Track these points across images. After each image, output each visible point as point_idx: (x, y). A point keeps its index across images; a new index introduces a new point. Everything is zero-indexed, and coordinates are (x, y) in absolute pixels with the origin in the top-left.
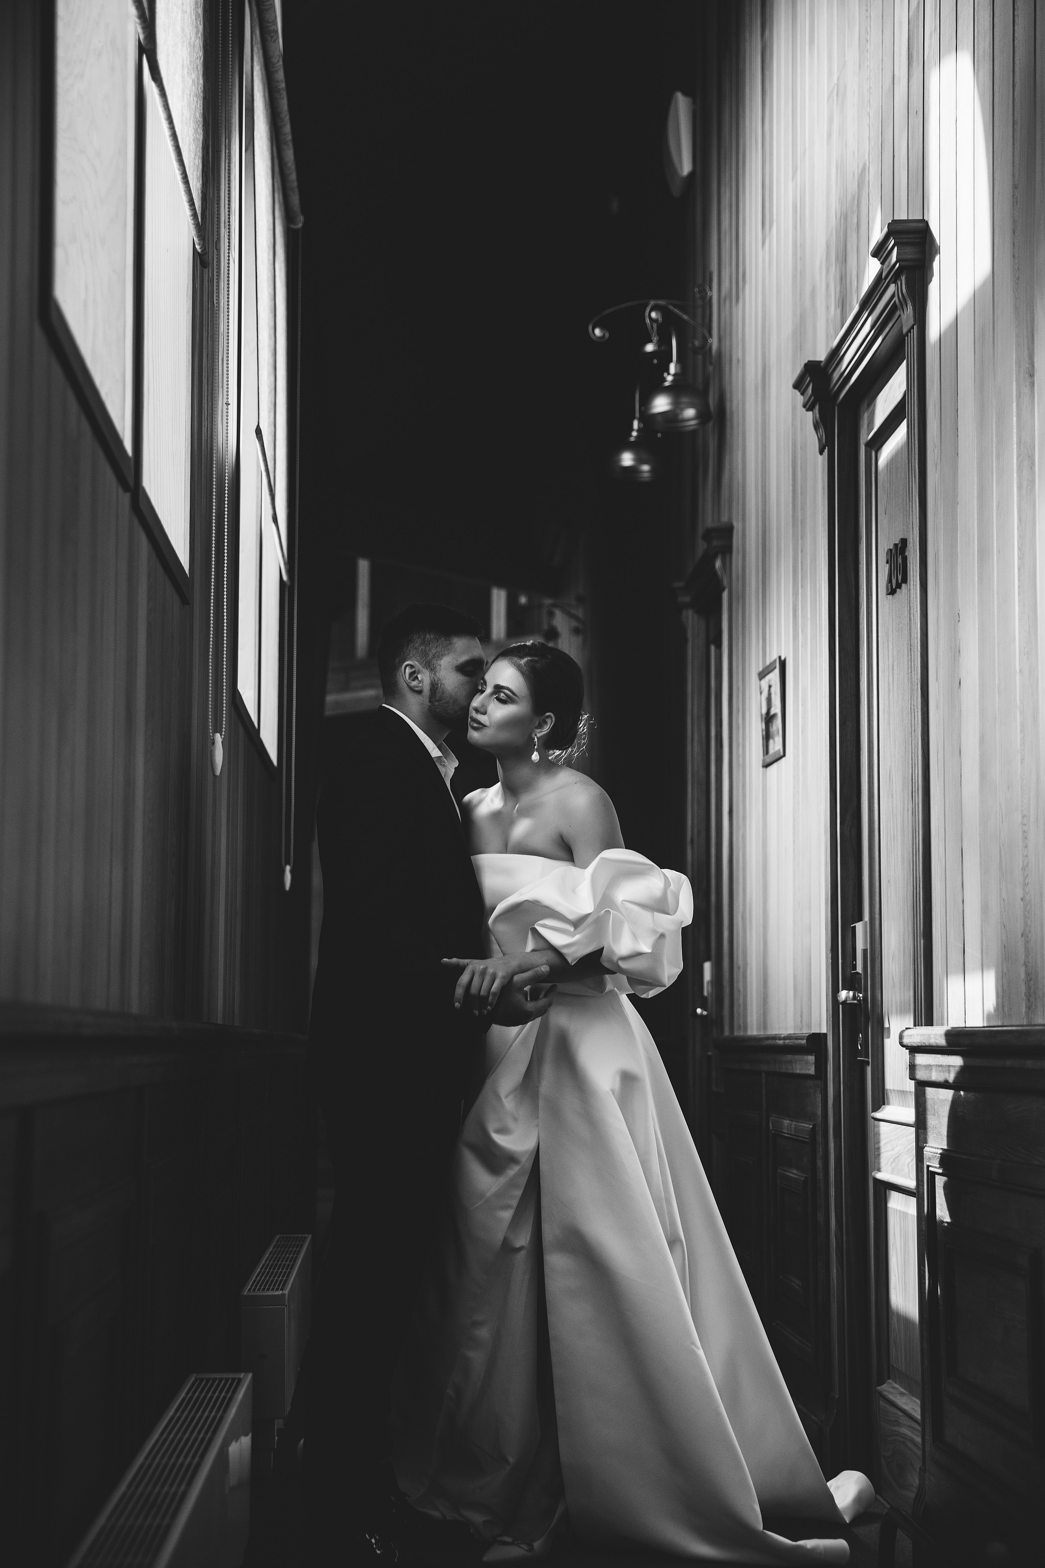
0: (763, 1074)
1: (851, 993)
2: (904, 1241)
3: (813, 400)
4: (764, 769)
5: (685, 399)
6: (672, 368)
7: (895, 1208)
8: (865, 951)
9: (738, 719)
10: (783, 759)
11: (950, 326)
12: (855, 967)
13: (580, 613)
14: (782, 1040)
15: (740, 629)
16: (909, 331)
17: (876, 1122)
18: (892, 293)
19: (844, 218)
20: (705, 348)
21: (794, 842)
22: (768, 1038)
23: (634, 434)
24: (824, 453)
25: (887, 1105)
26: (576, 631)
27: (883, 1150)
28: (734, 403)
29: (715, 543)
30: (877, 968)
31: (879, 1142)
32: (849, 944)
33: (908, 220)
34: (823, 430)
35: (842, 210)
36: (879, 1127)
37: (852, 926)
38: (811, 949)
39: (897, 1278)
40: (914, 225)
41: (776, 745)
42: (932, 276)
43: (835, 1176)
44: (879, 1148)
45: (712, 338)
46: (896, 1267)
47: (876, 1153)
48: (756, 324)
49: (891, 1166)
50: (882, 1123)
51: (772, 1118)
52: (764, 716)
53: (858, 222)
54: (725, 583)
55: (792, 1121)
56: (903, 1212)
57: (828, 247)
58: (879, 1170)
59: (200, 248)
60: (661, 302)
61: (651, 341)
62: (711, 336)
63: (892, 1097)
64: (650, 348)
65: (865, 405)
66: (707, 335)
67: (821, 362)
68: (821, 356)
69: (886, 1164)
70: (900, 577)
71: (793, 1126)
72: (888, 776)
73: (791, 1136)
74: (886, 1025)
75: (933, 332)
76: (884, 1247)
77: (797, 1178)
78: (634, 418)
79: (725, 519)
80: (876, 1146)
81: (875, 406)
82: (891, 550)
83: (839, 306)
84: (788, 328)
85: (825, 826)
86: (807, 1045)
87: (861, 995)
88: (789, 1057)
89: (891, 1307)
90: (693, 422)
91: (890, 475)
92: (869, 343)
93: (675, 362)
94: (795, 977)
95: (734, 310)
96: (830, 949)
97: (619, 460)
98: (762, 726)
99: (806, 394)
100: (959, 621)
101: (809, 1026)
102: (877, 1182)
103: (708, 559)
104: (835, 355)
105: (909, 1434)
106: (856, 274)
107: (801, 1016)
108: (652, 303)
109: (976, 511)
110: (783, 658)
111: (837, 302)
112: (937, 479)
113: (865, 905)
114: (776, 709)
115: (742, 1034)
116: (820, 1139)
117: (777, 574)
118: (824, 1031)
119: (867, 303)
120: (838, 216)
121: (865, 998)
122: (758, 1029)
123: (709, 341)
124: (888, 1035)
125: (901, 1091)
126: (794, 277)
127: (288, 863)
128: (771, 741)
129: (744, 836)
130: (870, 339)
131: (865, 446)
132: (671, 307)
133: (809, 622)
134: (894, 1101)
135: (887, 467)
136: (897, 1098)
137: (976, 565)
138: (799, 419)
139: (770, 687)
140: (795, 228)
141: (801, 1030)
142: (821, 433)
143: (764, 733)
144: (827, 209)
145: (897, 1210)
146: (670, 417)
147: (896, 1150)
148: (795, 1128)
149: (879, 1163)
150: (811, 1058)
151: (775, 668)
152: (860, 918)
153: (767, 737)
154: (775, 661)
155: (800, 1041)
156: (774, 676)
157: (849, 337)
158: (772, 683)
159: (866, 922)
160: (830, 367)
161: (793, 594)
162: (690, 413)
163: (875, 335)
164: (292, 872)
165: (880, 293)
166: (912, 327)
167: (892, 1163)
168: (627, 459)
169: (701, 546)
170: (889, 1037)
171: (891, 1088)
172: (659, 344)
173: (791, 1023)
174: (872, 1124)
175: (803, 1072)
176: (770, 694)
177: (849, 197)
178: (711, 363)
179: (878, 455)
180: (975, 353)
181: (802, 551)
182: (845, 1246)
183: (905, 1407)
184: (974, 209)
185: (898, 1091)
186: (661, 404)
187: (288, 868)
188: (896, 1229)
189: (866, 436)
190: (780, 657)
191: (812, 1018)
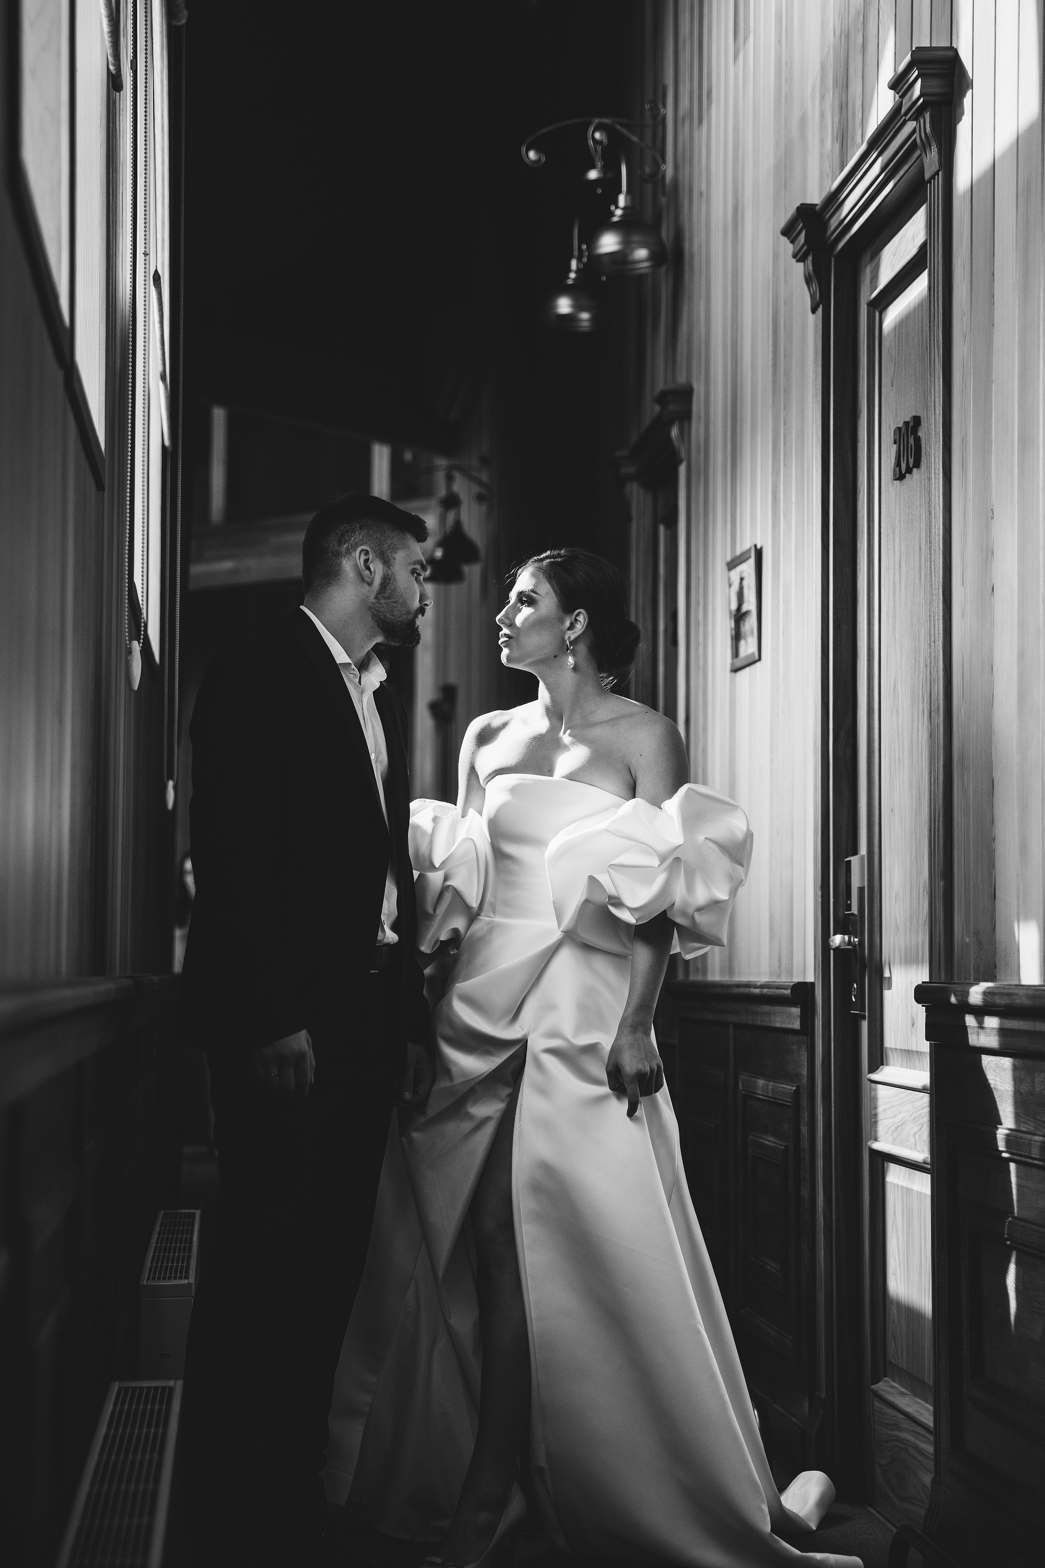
0: (731, 1026)
1: (846, 937)
2: (907, 1220)
3: (806, 250)
4: (733, 674)
5: (636, 238)
6: (622, 200)
7: (896, 1183)
8: (861, 890)
9: (698, 614)
10: (758, 664)
11: (985, 175)
12: (849, 907)
13: (484, 477)
14: (758, 988)
15: (701, 510)
16: (933, 177)
17: (873, 1085)
18: (912, 129)
19: (846, 36)
20: (657, 177)
21: (772, 760)
22: (739, 985)
23: (572, 275)
24: (817, 312)
25: (887, 1065)
26: (480, 498)
27: (881, 1117)
28: (695, 244)
29: (671, 407)
30: (875, 908)
31: (876, 1108)
32: (842, 881)
33: (931, 47)
34: (817, 285)
35: (843, 27)
36: (876, 1090)
37: (846, 860)
38: (792, 884)
39: (898, 1262)
40: (940, 53)
41: (748, 647)
42: (963, 113)
43: (823, 1146)
44: (876, 1115)
45: (665, 164)
46: (897, 1250)
47: (873, 1120)
48: (726, 154)
49: (892, 1135)
50: (880, 1086)
51: (741, 1077)
52: (733, 613)
53: (863, 42)
54: (683, 454)
55: (769, 1081)
56: (907, 1188)
57: (823, 68)
58: (876, 1139)
59: (115, 70)
60: (607, 121)
61: (593, 167)
62: (664, 161)
63: (892, 1057)
64: (593, 175)
65: (867, 257)
66: (659, 160)
67: (816, 205)
68: (816, 198)
69: (886, 1133)
70: (911, 461)
71: (770, 1087)
72: (892, 689)
73: (767, 1098)
74: (887, 974)
75: (962, 180)
76: (881, 1226)
77: (774, 1147)
78: (572, 257)
79: (682, 379)
80: (873, 1112)
81: (879, 259)
82: (899, 429)
83: (837, 141)
84: (768, 161)
85: (815, 744)
86: (792, 996)
87: (856, 940)
88: (766, 1008)
89: (889, 1296)
90: (645, 265)
91: (899, 341)
92: (878, 187)
93: (625, 193)
94: (771, 917)
95: (696, 134)
96: (820, 885)
97: (554, 307)
98: (730, 625)
99: (797, 242)
100: (992, 518)
101: (790, 972)
102: (874, 1153)
103: (661, 425)
104: (834, 199)
105: (912, 1439)
106: (861, 103)
107: (780, 961)
108: (596, 121)
109: (1016, 392)
110: (759, 547)
111: (835, 136)
112: (965, 352)
113: (861, 837)
114: (750, 604)
115: (699, 978)
116: (805, 1103)
117: (751, 450)
118: (810, 978)
119: (878, 141)
120: (838, 33)
121: (861, 942)
122: (722, 973)
123: (662, 167)
124: (888, 986)
125: (905, 1050)
126: (778, 101)
127: (171, 777)
128: (742, 643)
129: (705, 750)
130: (880, 182)
131: (867, 306)
132: (618, 127)
133: (794, 507)
134: (896, 1062)
135: (895, 331)
136: (900, 1057)
137: (1016, 454)
138: (782, 269)
139: (742, 579)
140: (779, 42)
141: (779, 976)
142: (814, 289)
143: (733, 632)
144: (823, 24)
145: (898, 1185)
146: (620, 258)
147: (899, 1117)
148: (772, 1089)
149: (876, 1132)
150: (796, 1011)
151: (750, 557)
152: (855, 852)
153: (737, 637)
154: (750, 549)
155: (783, 991)
156: (748, 568)
157: (853, 178)
158: (745, 575)
159: (863, 856)
160: (828, 210)
161: (773, 474)
162: (642, 253)
163: (885, 178)
164: (175, 788)
165: (894, 130)
166: (937, 173)
167: (893, 1131)
168: (564, 305)
169: (651, 410)
170: (890, 988)
171: (893, 1046)
172: (605, 170)
173: (765, 967)
174: (868, 1087)
175: (783, 1026)
176: (741, 588)
177: (853, 12)
178: (664, 194)
179: (883, 316)
180: (1017, 209)
181: (785, 424)
182: (834, 1225)
183: (909, 1410)
184: (1019, 39)
185: (901, 1050)
186: (609, 243)
187: (171, 784)
188: (896, 1206)
189: (868, 293)
190: (756, 546)
191: (794, 964)
